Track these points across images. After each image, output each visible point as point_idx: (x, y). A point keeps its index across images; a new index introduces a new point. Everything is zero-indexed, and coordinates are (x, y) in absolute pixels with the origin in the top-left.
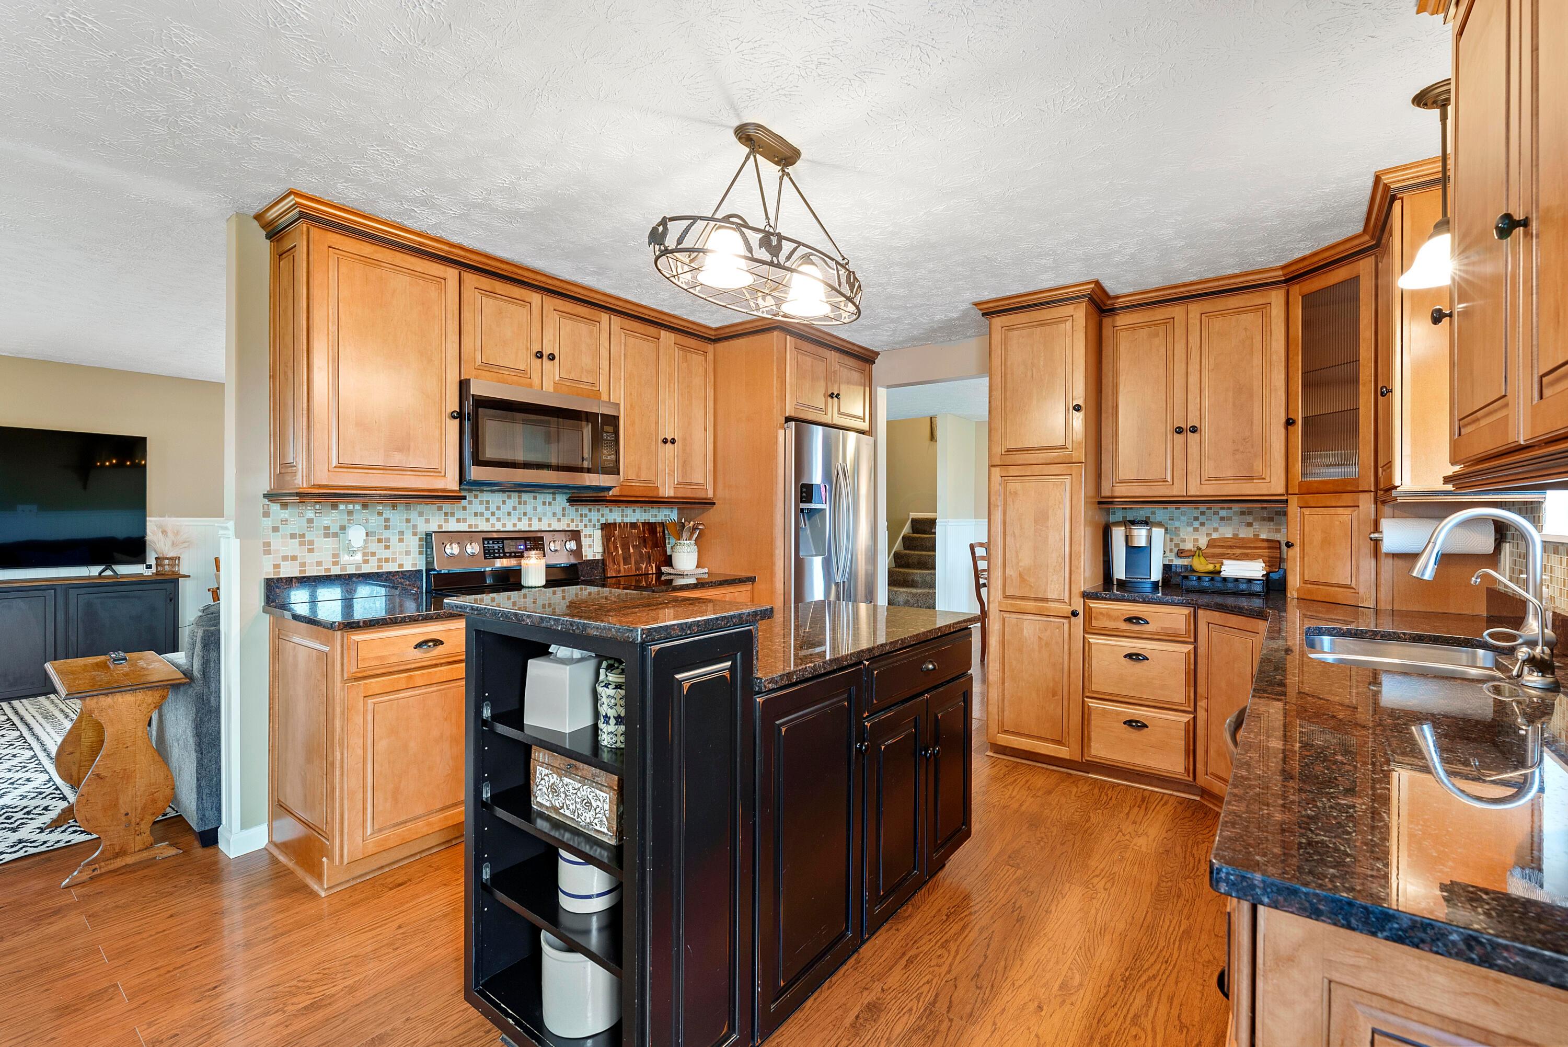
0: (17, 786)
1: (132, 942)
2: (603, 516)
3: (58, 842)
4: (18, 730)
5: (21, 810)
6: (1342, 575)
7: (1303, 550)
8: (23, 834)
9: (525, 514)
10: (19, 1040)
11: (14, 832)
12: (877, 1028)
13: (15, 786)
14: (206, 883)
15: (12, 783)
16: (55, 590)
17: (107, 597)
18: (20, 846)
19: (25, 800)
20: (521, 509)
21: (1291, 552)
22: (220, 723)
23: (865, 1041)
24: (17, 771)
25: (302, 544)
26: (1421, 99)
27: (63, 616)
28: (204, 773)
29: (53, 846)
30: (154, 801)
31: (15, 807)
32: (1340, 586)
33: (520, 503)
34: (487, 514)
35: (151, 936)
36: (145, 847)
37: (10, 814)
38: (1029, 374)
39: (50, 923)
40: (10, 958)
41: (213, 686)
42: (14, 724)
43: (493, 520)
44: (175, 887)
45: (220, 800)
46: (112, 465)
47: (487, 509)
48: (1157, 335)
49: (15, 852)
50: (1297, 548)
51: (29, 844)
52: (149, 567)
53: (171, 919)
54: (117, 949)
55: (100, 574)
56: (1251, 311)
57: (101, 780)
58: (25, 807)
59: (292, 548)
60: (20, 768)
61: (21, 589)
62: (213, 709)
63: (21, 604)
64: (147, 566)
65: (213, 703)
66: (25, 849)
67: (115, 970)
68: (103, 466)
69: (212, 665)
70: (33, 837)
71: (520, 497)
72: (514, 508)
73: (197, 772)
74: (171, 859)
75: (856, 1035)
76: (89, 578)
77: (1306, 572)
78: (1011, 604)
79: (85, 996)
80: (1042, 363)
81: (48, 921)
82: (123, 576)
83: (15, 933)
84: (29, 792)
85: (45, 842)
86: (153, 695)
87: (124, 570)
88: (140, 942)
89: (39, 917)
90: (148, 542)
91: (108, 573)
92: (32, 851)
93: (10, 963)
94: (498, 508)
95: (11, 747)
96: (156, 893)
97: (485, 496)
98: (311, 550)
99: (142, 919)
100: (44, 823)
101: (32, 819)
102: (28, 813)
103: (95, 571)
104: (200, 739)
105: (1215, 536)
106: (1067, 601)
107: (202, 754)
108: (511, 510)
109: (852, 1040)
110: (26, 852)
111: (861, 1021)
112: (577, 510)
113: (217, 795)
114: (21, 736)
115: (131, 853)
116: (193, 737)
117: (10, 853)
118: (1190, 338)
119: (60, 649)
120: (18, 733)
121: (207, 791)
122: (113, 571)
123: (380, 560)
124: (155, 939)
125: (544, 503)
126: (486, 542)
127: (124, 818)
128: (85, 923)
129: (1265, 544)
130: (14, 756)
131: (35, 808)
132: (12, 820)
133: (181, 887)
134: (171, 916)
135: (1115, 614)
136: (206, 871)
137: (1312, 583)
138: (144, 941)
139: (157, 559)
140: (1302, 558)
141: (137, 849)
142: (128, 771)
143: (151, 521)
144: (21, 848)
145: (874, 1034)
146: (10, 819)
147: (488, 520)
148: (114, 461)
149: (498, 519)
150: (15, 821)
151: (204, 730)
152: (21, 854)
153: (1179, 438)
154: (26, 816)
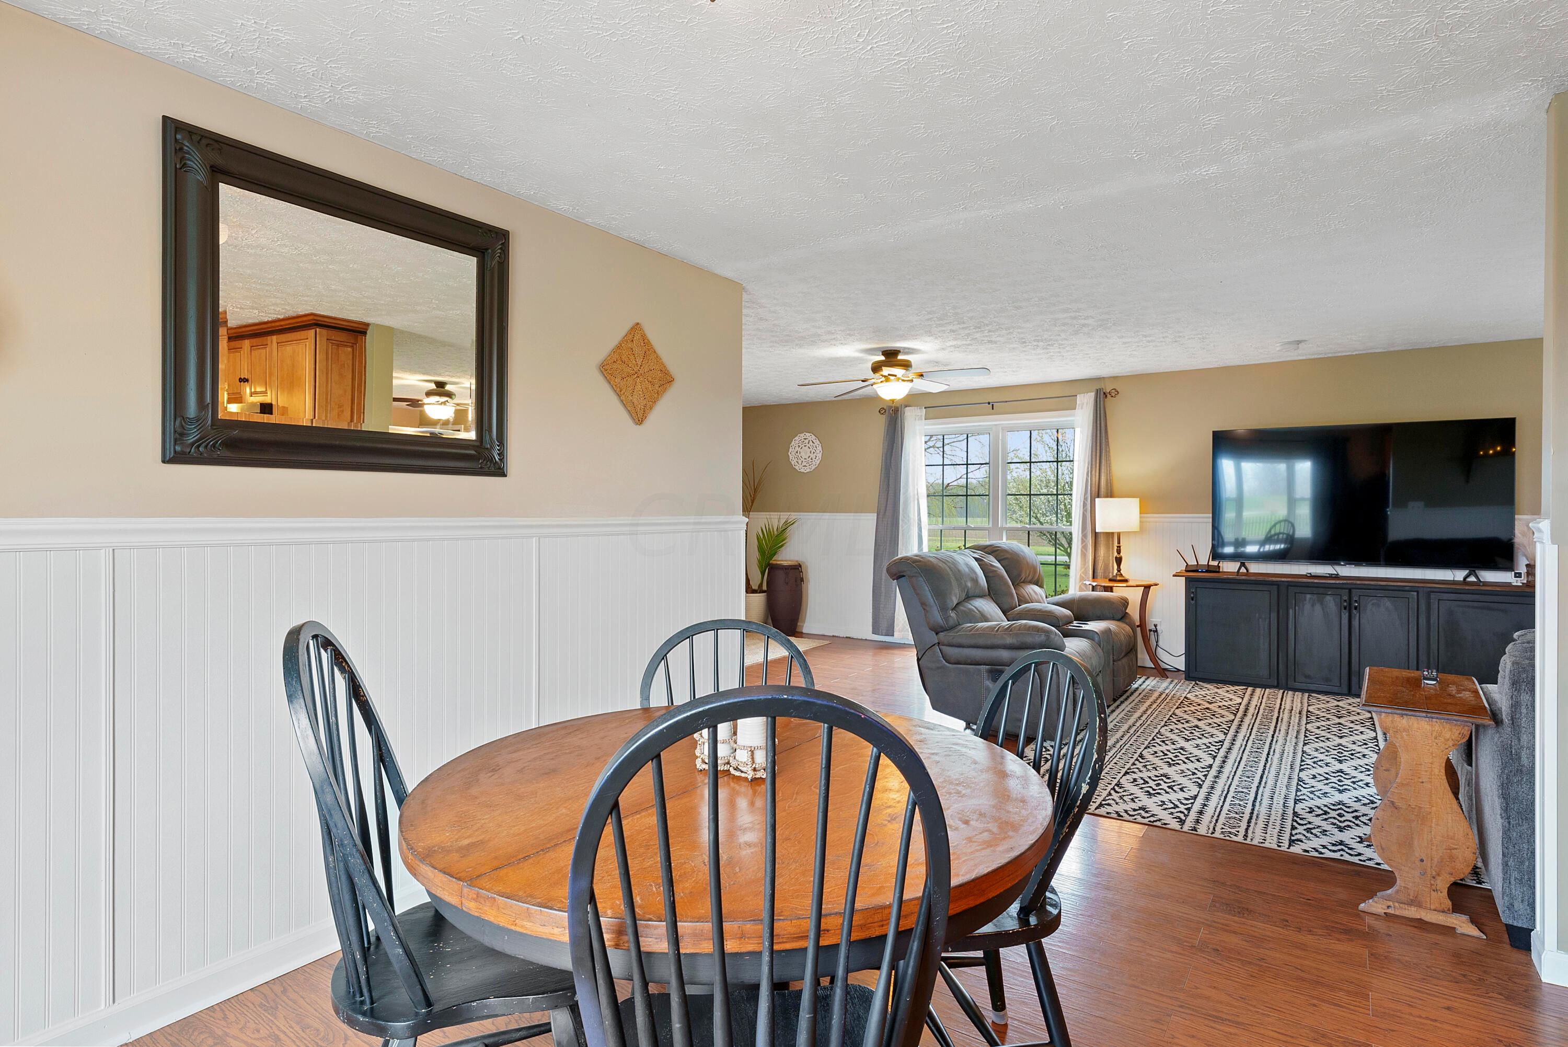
0: (1357, 787)
1: (1400, 1011)
3: (1370, 859)
4: (1375, 731)
5: (1352, 812)
8: (1346, 836)
10: (1280, 1037)
11: (1340, 831)
13: (1355, 786)
14: (1500, 994)
15: (1354, 783)
16: (1418, 592)
17: (1469, 607)
18: (1340, 847)
19: (1359, 804)
22: (1534, 791)
24: (1361, 772)
27: (1425, 621)
28: (1511, 850)
29: (1364, 861)
30: (1452, 858)
31: (1349, 807)
35: (1420, 1017)
36: (1441, 909)
37: (1342, 812)
39: (1339, 940)
40: (1299, 952)
41: (1524, 738)
42: (1374, 724)
44: (1464, 976)
45: (1534, 894)
46: (1496, 454)
49: (1334, 851)
51: (1346, 849)
52: (1518, 575)
53: (1448, 1012)
54: (1384, 1008)
55: (1465, 579)
57: (1396, 811)
58: (1356, 811)
60: (1364, 770)
61: (1387, 588)
62: (1524, 769)
63: (1387, 603)
64: (1516, 574)
65: (1525, 760)
66: (1342, 852)
67: (1375, 1029)
68: (1486, 455)
69: (1524, 711)
70: (1353, 844)
73: (1503, 845)
74: (1470, 939)
76: (1454, 582)
79: (1342, 1038)
81: (1337, 936)
82: (1486, 584)
83: (1310, 931)
84: (1364, 797)
85: (1360, 854)
86: (1451, 730)
87: (1490, 576)
88: (1407, 1017)
89: (1333, 927)
90: (1516, 546)
91: (1472, 579)
92: (1347, 857)
93: (1298, 957)
95: (1365, 746)
96: (1442, 970)
99: (1418, 991)
100: (1365, 834)
101: (1357, 825)
102: (1357, 818)
103: (1459, 575)
104: (1507, 804)
107: (1509, 823)
110: (1342, 855)
113: (1530, 886)
114: (1376, 738)
115: (1426, 908)
116: (1499, 797)
117: (1330, 850)
119: (1423, 658)
120: (1374, 734)
121: (1515, 874)
122: (1477, 577)
124: (1423, 1024)
127: (1418, 863)
128: (1366, 958)
130: (1364, 756)
131: (1363, 816)
132: (1342, 819)
133: (1471, 981)
134: (1448, 1008)
136: (1505, 978)
138: (1411, 1018)
139: (1527, 566)
141: (1433, 907)
142: (1423, 810)
143: (1520, 519)
144: (1339, 850)
146: (1341, 817)
148: (1499, 449)
150: (1344, 821)
151: (1513, 794)
152: (1336, 855)
154: (1354, 820)
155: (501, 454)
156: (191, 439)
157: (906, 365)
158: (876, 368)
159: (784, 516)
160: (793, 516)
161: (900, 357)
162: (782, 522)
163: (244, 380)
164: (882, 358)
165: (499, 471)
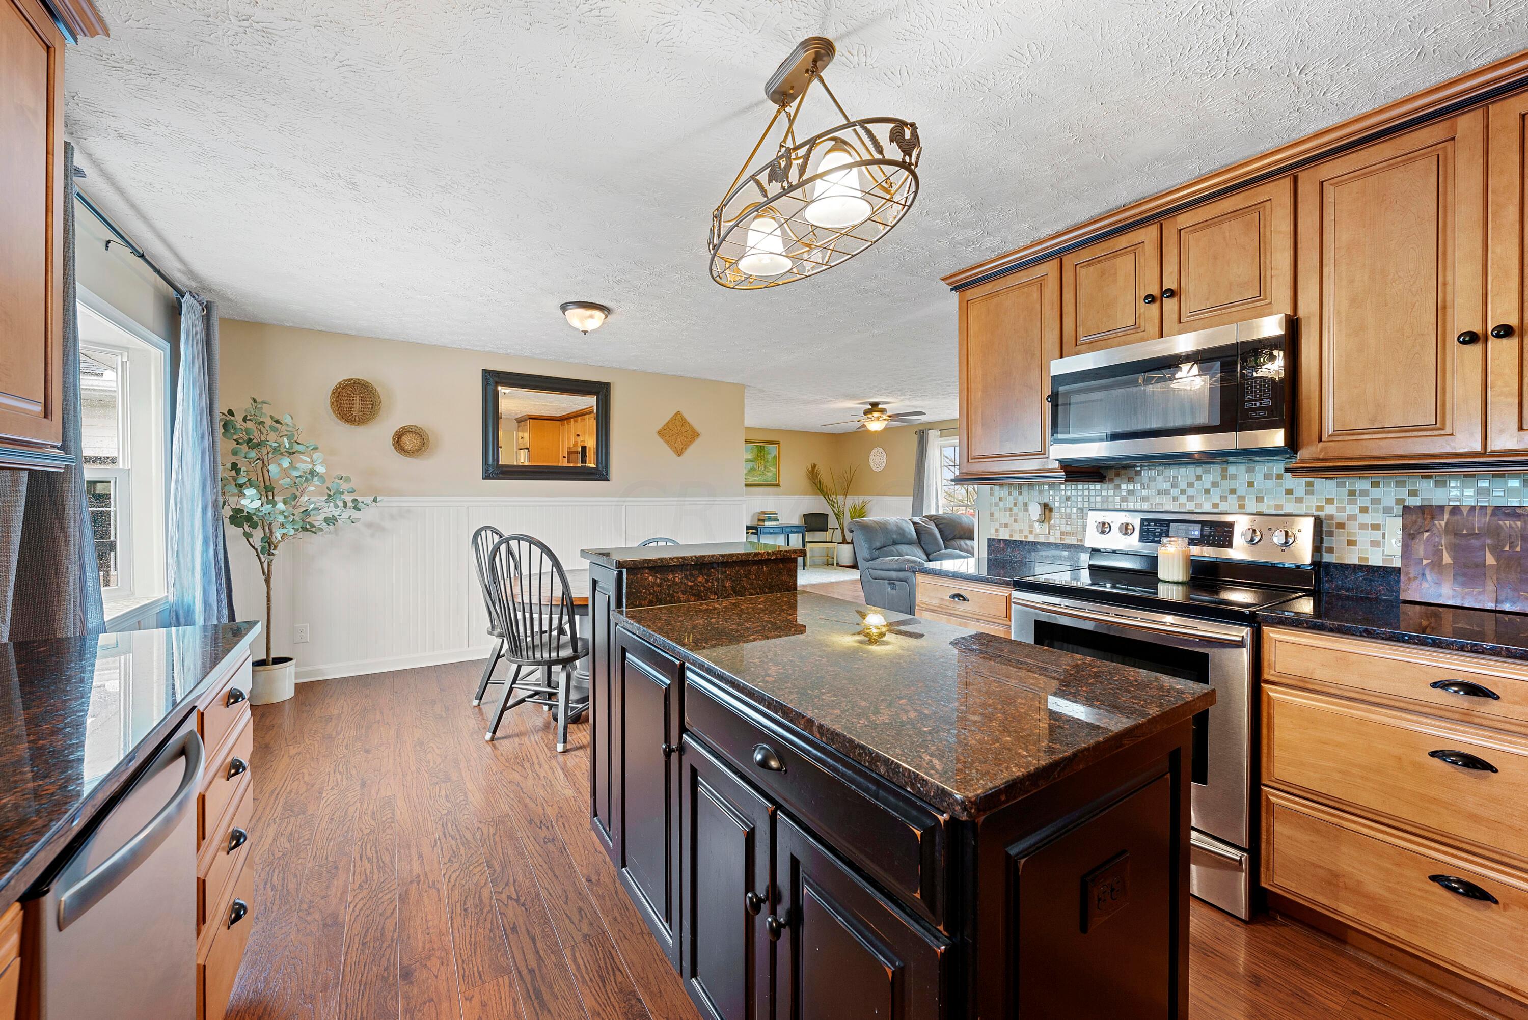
2: (1413, 493)
9: (1233, 492)
12: (616, 1011)
20: (1226, 485)
23: (610, 995)
25: (1011, 516)
33: (1224, 478)
34: (1175, 492)
43: (1183, 499)
47: (1174, 486)
59: (1006, 518)
71: (1224, 470)
72: (1215, 484)
75: (621, 991)
94: (1190, 485)
97: (1172, 472)
98: (1016, 521)
108: (1208, 486)
109: (619, 985)
111: (633, 1002)
112: (1339, 486)
123: (1063, 533)
125: (1267, 477)
126: (1146, 524)
145: (613, 1005)
147: (1175, 499)
149: (1191, 498)
155: (607, 472)
156: (490, 472)
157: (883, 411)
158: (866, 412)
159: (861, 498)
160: (867, 498)
161: (880, 406)
162: (861, 502)
163: (578, 435)
164: (870, 407)
165: (607, 479)
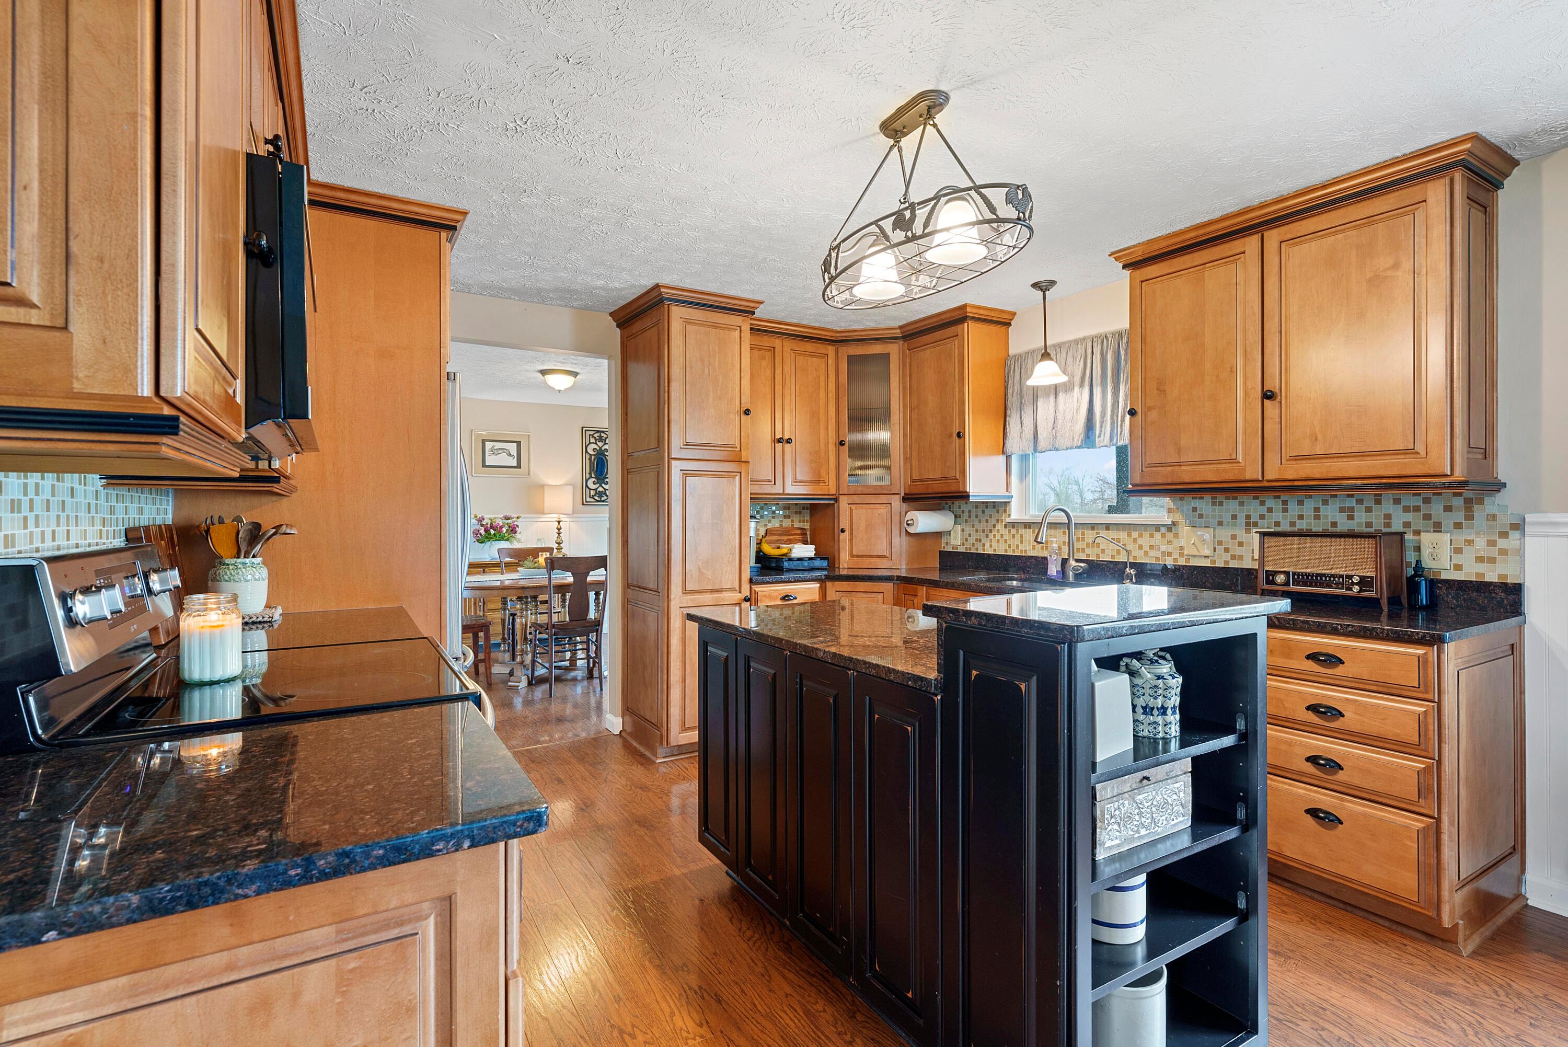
6: (881, 548)
7: (851, 534)
21: (842, 536)
26: (1035, 285)
32: (878, 557)
38: (706, 372)
48: (764, 358)
50: (847, 533)
56: (817, 357)
77: (854, 549)
78: (691, 599)
80: (717, 363)
105: (769, 526)
106: (737, 589)
118: (785, 367)
129: (799, 532)
135: (774, 594)
137: (858, 556)
140: (851, 540)
153: (779, 446)
